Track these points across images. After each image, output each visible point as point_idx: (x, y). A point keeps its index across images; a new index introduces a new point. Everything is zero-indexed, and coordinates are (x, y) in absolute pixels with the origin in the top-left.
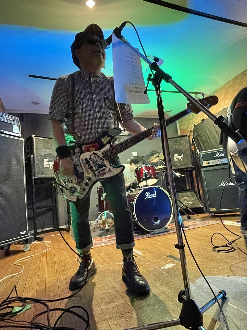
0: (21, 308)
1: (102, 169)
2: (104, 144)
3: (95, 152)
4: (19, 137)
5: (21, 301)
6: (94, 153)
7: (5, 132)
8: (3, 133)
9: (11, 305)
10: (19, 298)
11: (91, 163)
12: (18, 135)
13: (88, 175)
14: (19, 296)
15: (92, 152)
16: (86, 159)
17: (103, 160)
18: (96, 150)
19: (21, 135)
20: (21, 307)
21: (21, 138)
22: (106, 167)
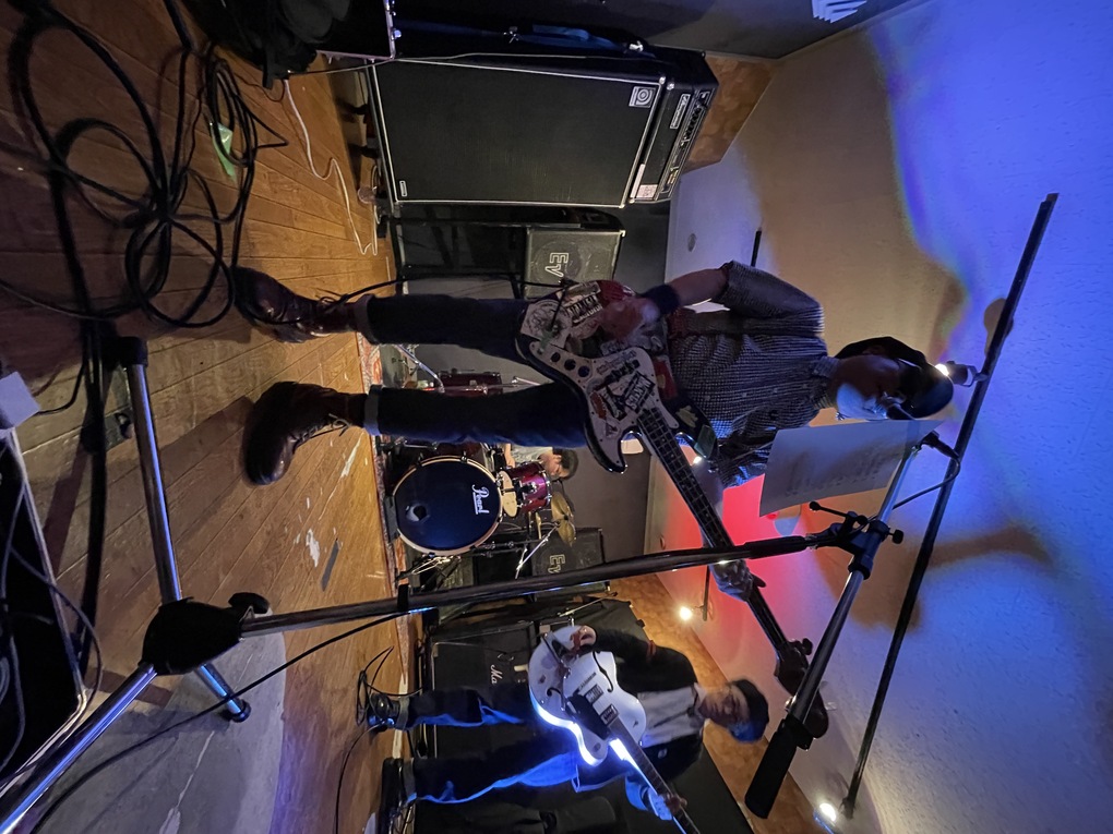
0: (228, 151)
1: (614, 408)
2: (678, 413)
3: (655, 389)
4: (629, 197)
5: (246, 155)
6: (653, 385)
7: (643, 167)
8: (640, 162)
9: (237, 126)
10: (255, 151)
11: (628, 378)
12: (632, 195)
13: (594, 370)
14: (259, 152)
15: (654, 379)
16: (637, 364)
17: (637, 411)
18: (660, 390)
19: (632, 202)
20: (231, 150)
21: (627, 202)
22: (620, 418)
